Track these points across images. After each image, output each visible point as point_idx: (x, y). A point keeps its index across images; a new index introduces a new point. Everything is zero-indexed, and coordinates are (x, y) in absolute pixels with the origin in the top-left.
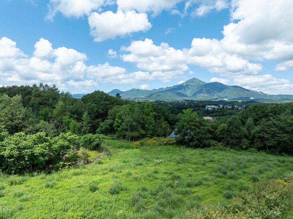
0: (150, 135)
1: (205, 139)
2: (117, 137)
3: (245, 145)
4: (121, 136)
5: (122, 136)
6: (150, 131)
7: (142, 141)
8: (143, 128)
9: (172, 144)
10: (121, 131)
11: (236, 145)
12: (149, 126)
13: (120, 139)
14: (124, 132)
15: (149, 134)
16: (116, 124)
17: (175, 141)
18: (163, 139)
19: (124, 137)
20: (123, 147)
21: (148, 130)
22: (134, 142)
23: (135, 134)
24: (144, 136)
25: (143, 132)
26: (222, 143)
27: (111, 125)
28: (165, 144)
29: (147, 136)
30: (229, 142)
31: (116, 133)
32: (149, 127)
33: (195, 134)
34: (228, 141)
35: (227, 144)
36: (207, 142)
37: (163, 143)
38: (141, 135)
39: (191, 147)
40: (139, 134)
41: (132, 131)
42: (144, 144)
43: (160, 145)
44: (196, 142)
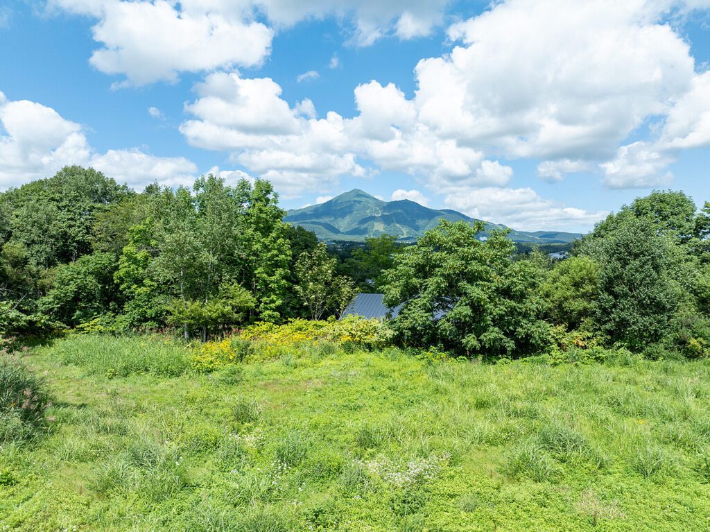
0: (277, 314)
1: (525, 315)
2: (132, 325)
3: (697, 334)
4: (146, 320)
5: (152, 319)
6: (273, 297)
7: (244, 336)
8: (246, 278)
9: (380, 346)
10: (149, 296)
12: (271, 274)
13: (144, 332)
14: (162, 303)
15: (271, 309)
16: (124, 268)
17: (390, 333)
18: (329, 327)
19: (160, 322)
20: (147, 370)
21: (267, 290)
22: (208, 345)
23: (211, 308)
24: (250, 316)
25: (246, 297)
26: (587, 334)
27: (104, 277)
28: (348, 348)
29: (262, 316)
30: (629, 325)
31: (126, 307)
32: (273, 278)
35: (617, 335)
38: (238, 310)
39: (472, 353)
40: (228, 308)
41: (195, 292)
42: (252, 351)
43: (329, 350)
44: (493, 333)
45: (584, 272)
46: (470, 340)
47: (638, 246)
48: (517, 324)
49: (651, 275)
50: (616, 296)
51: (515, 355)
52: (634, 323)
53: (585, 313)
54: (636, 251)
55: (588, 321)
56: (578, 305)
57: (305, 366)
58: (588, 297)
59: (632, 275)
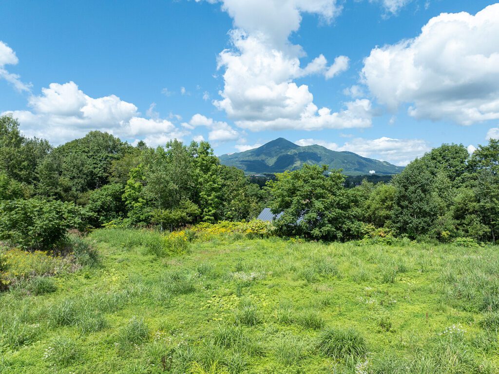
0: (213, 218)
1: (349, 218)
2: (132, 224)
3: (446, 229)
4: (140, 221)
5: (143, 220)
6: (210, 208)
7: (193, 229)
8: (195, 198)
9: (268, 235)
10: (142, 208)
11: (424, 231)
12: (209, 195)
13: (139, 227)
14: (149, 211)
15: (209, 215)
16: (128, 191)
17: (273, 228)
18: (241, 225)
19: (148, 222)
20: (141, 244)
21: (207, 204)
22: (173, 233)
23: (176, 214)
24: (196, 219)
25: (194, 208)
26: (387, 229)
27: (117, 197)
28: (250, 237)
29: (204, 219)
30: (408, 224)
31: (129, 214)
32: (210, 198)
33: (325, 207)
34: (406, 223)
35: (402, 230)
36: (354, 226)
37: (244, 235)
38: (190, 215)
39: (317, 238)
40: (184, 214)
41: (167, 205)
42: (197, 237)
43: (238, 237)
44: (328, 227)
45: (387, 194)
46: (316, 232)
47: (414, 179)
48: (343, 223)
49: (420, 195)
50: (402, 207)
51: (343, 240)
52: (411, 223)
53: (388, 217)
54: (412, 181)
55: (388, 222)
56: (383, 213)
57: (224, 244)
58: (389, 208)
59: (410, 195)
